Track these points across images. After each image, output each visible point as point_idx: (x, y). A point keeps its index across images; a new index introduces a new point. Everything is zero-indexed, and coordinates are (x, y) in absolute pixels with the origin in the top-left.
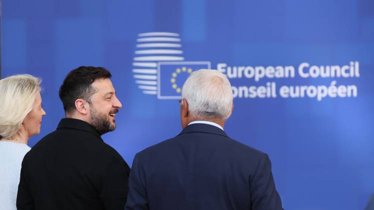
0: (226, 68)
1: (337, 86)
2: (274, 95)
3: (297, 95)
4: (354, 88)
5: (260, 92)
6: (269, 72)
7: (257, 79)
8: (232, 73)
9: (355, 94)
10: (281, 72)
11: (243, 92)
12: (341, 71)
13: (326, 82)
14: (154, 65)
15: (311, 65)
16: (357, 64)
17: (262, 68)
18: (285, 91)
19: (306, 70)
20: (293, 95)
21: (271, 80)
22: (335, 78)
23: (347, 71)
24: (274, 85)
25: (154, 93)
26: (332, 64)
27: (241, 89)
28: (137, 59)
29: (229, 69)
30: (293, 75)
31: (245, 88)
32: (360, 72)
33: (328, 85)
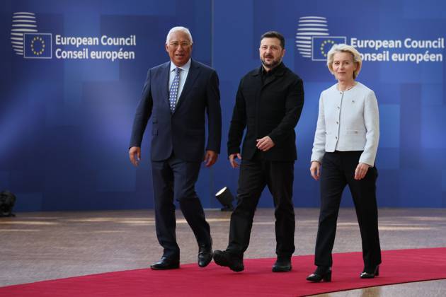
0: (356, 41)
1: (429, 54)
2: (388, 59)
3: (403, 59)
4: (441, 55)
5: (379, 57)
6: (385, 44)
7: (377, 49)
8: (360, 44)
9: (441, 59)
10: (392, 44)
11: (368, 57)
12: (432, 44)
13: (422, 51)
14: (309, 38)
15: (412, 40)
16: (443, 40)
17: (380, 41)
18: (395, 57)
19: (409, 43)
20: (400, 60)
21: (386, 49)
22: (428, 49)
23: (436, 44)
24: (388, 52)
25: (310, 57)
26: (426, 39)
27: (366, 55)
28: (298, 34)
29: (359, 42)
30: (400, 46)
31: (369, 55)
32: (445, 45)
33: (423, 54)
